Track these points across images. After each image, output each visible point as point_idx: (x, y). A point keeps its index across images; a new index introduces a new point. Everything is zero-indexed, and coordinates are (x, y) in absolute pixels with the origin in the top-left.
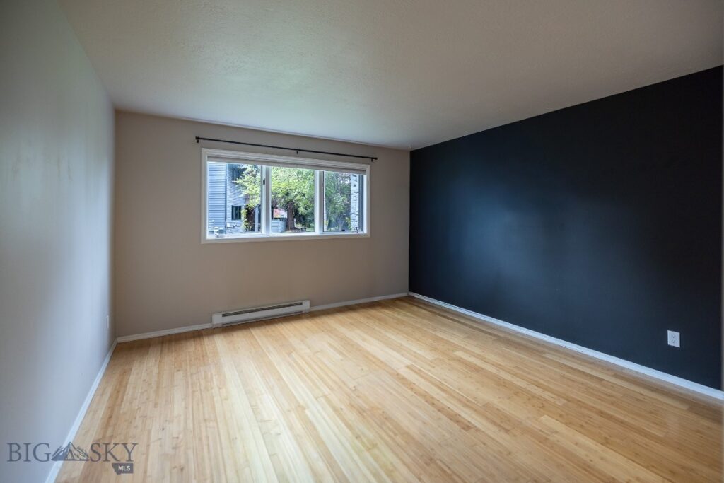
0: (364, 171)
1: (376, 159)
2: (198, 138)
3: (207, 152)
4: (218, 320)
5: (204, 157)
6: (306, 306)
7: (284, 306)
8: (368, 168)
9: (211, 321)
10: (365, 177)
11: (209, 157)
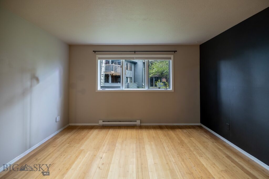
0: (170, 58)
1: (176, 51)
2: (95, 52)
3: (98, 56)
4: (101, 123)
5: (97, 58)
6: (138, 123)
7: (129, 121)
8: (172, 56)
9: (98, 123)
10: (171, 61)
11: (99, 58)
